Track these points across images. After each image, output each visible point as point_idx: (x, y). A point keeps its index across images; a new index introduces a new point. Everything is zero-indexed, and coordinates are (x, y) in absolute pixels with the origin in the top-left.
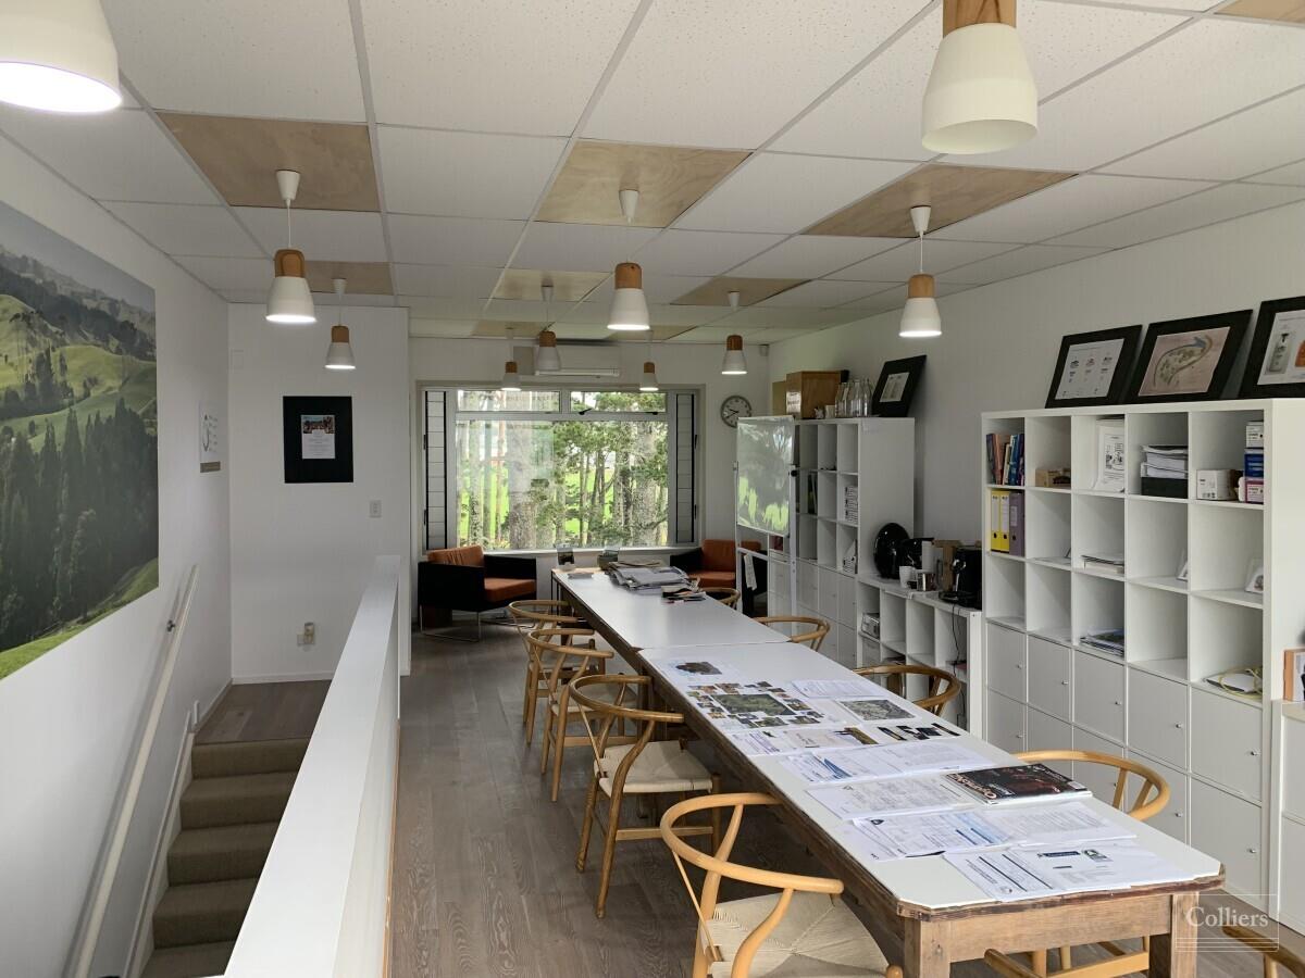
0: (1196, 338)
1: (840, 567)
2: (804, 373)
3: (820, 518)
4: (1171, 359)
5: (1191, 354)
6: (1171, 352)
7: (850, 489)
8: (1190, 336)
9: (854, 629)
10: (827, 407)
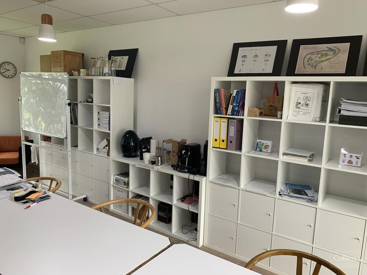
0: (328, 47)
1: (95, 152)
2: (64, 51)
3: (79, 127)
4: (313, 57)
5: (326, 55)
6: (312, 53)
7: (101, 113)
8: (324, 46)
9: (109, 183)
10: (81, 70)
